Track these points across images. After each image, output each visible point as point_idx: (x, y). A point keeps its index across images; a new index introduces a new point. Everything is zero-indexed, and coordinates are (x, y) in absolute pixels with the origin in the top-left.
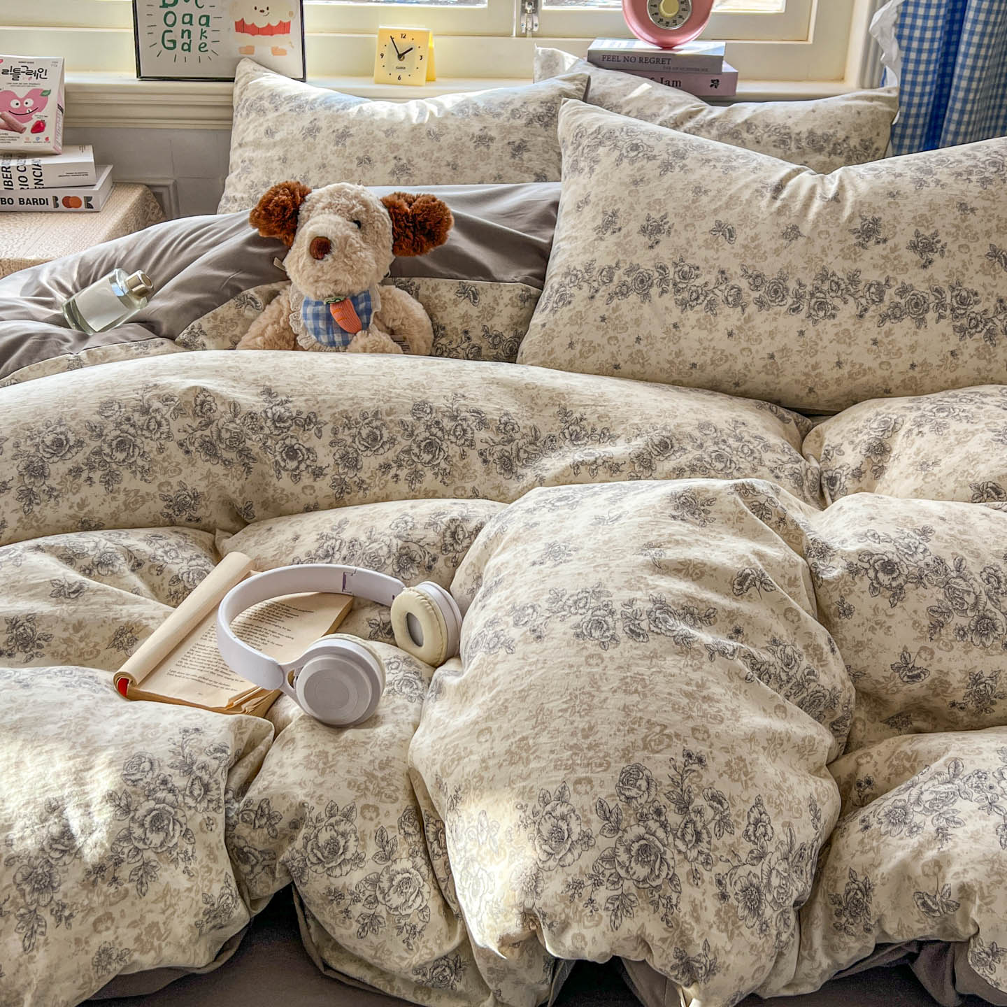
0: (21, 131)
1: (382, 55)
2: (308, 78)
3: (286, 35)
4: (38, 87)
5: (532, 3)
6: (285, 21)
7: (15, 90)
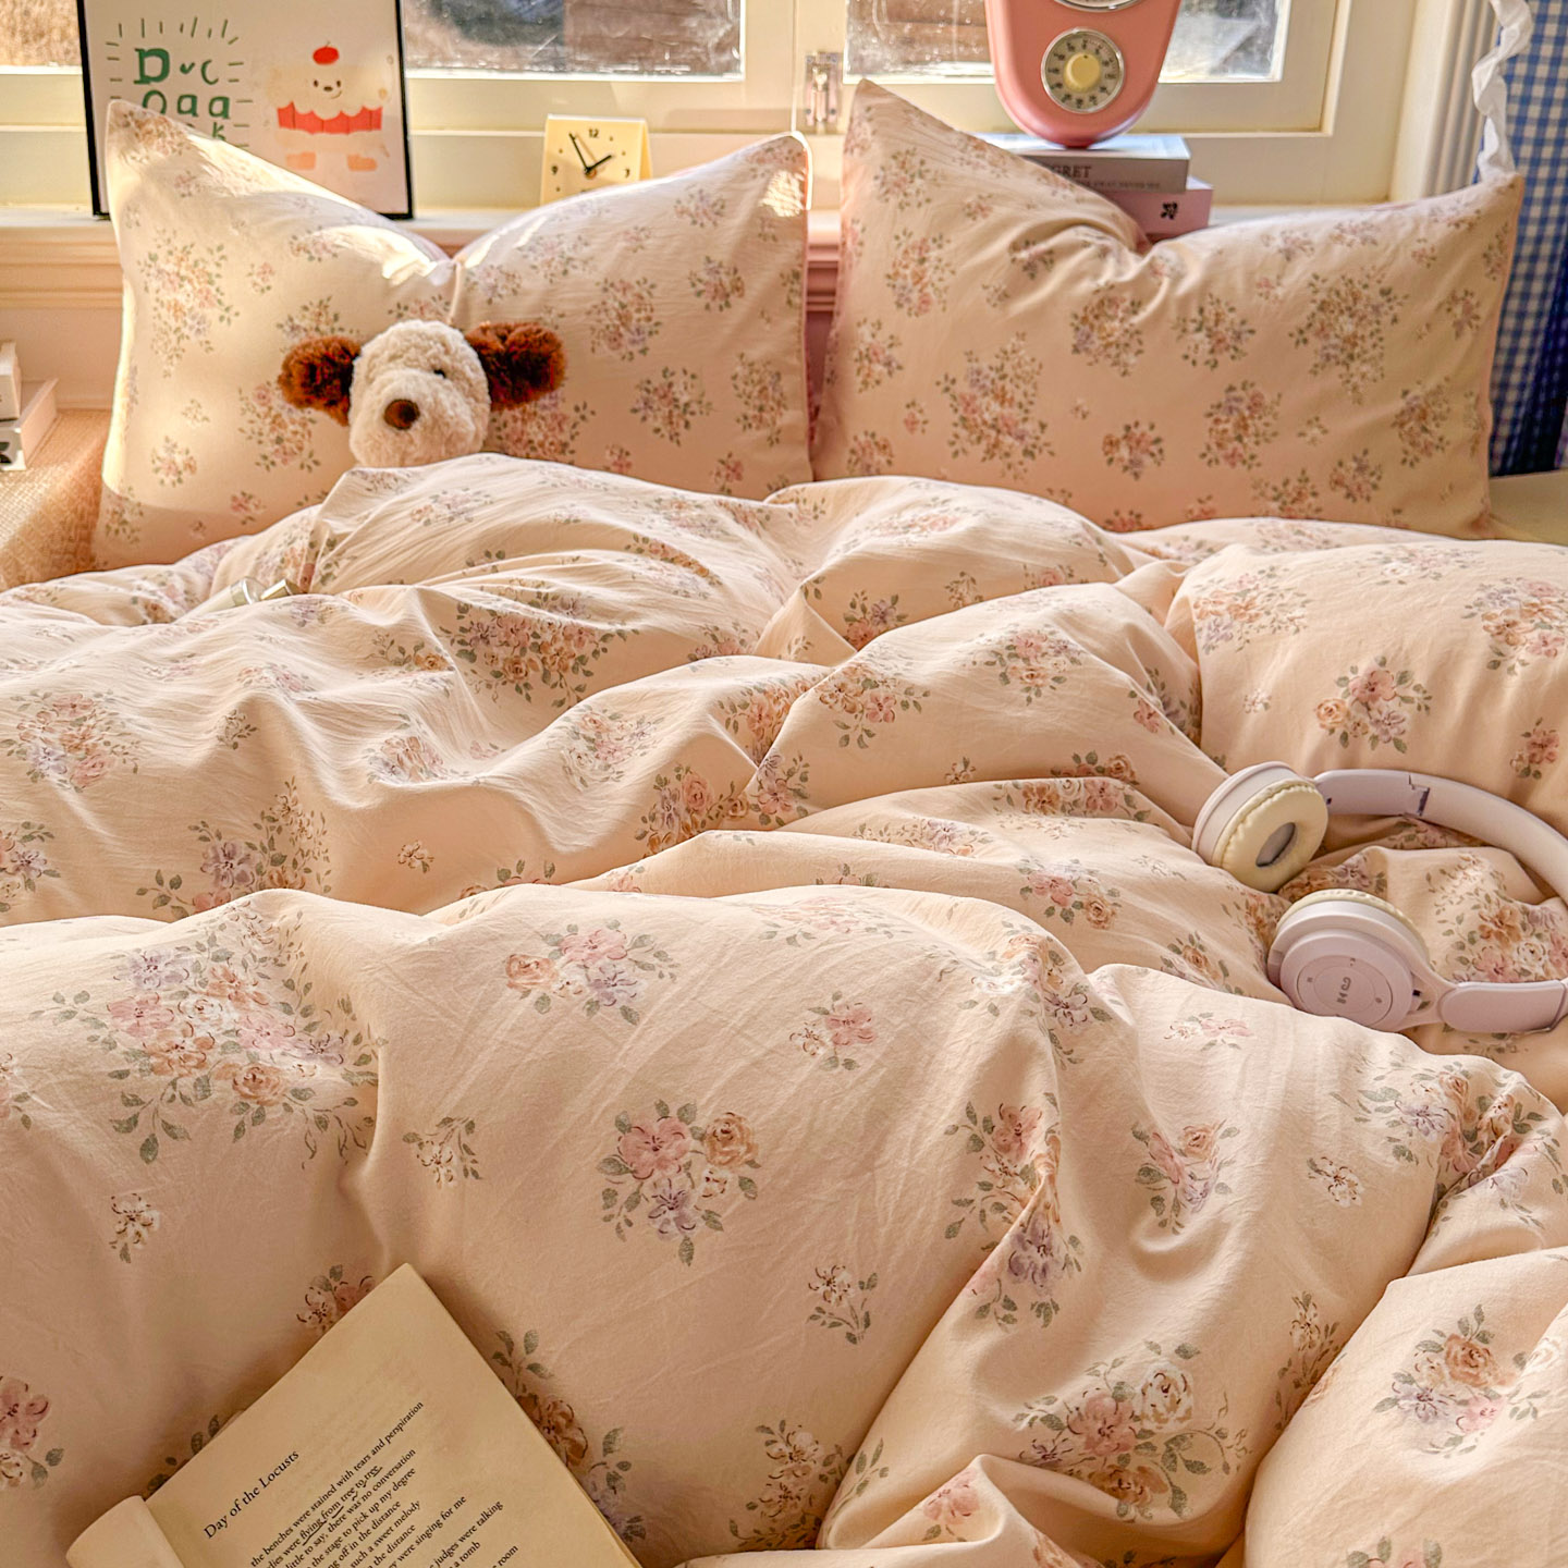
1: (555, 169)
2: (418, 212)
3: (374, 133)
5: (825, 69)
6: (372, 106)
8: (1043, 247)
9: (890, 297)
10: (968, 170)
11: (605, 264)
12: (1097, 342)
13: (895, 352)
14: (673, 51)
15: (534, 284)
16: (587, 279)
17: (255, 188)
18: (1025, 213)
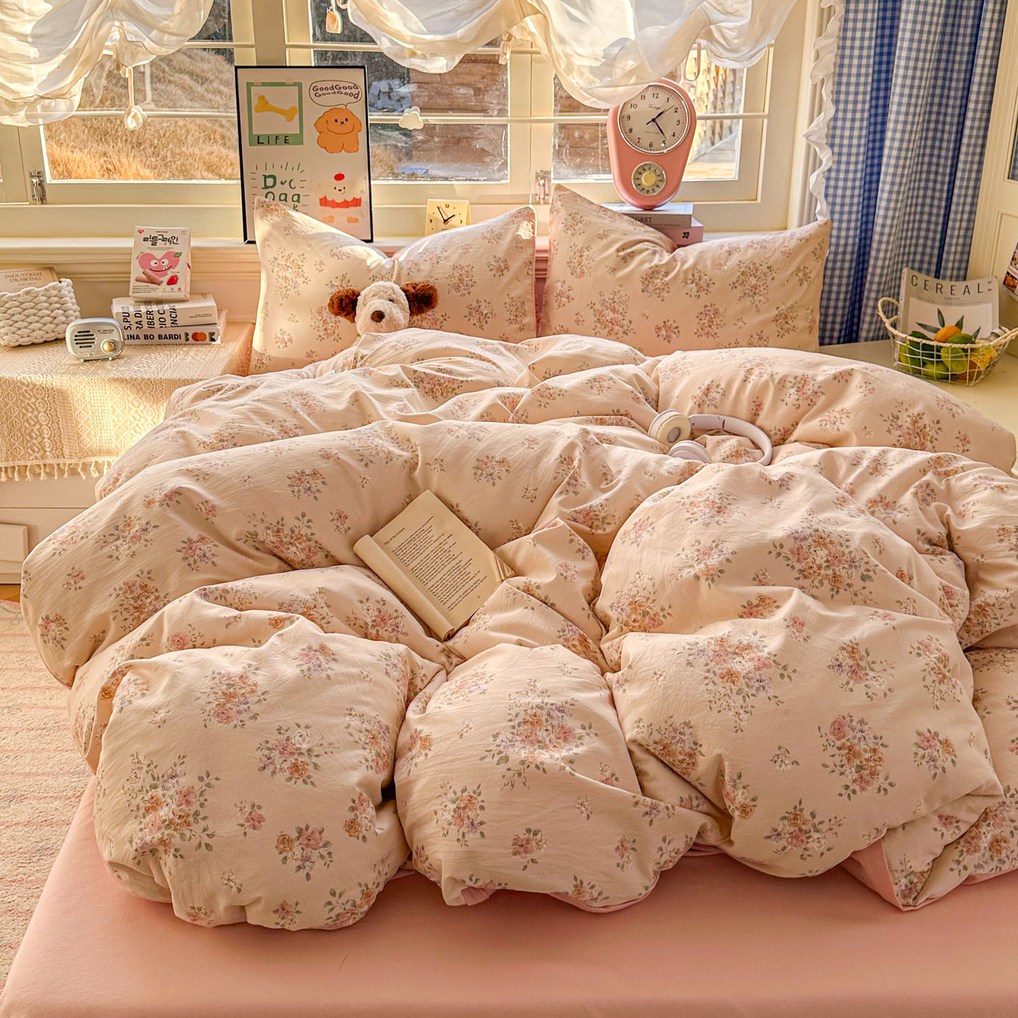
0: (159, 284)
1: (431, 221)
2: (375, 239)
3: (358, 208)
5: (543, 178)
6: (357, 197)
7: (154, 253)
8: (629, 250)
9: (569, 271)
10: (600, 220)
11: (454, 259)
12: (651, 288)
13: (571, 293)
14: (480, 171)
15: (426, 267)
16: (447, 265)
17: (315, 231)
18: (622, 237)
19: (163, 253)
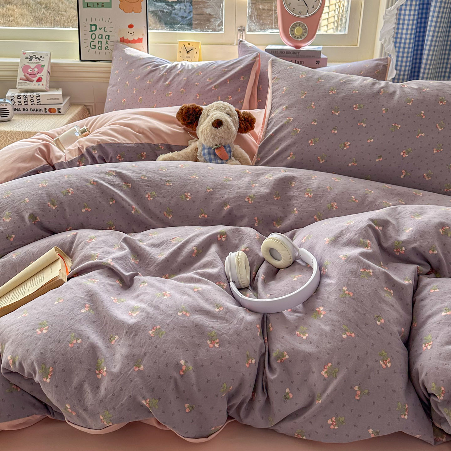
0: (32, 82)
1: (180, 52)
3: (141, 43)
4: (39, 64)
6: (140, 37)
7: (30, 65)
14: (208, 26)
19: (35, 65)
